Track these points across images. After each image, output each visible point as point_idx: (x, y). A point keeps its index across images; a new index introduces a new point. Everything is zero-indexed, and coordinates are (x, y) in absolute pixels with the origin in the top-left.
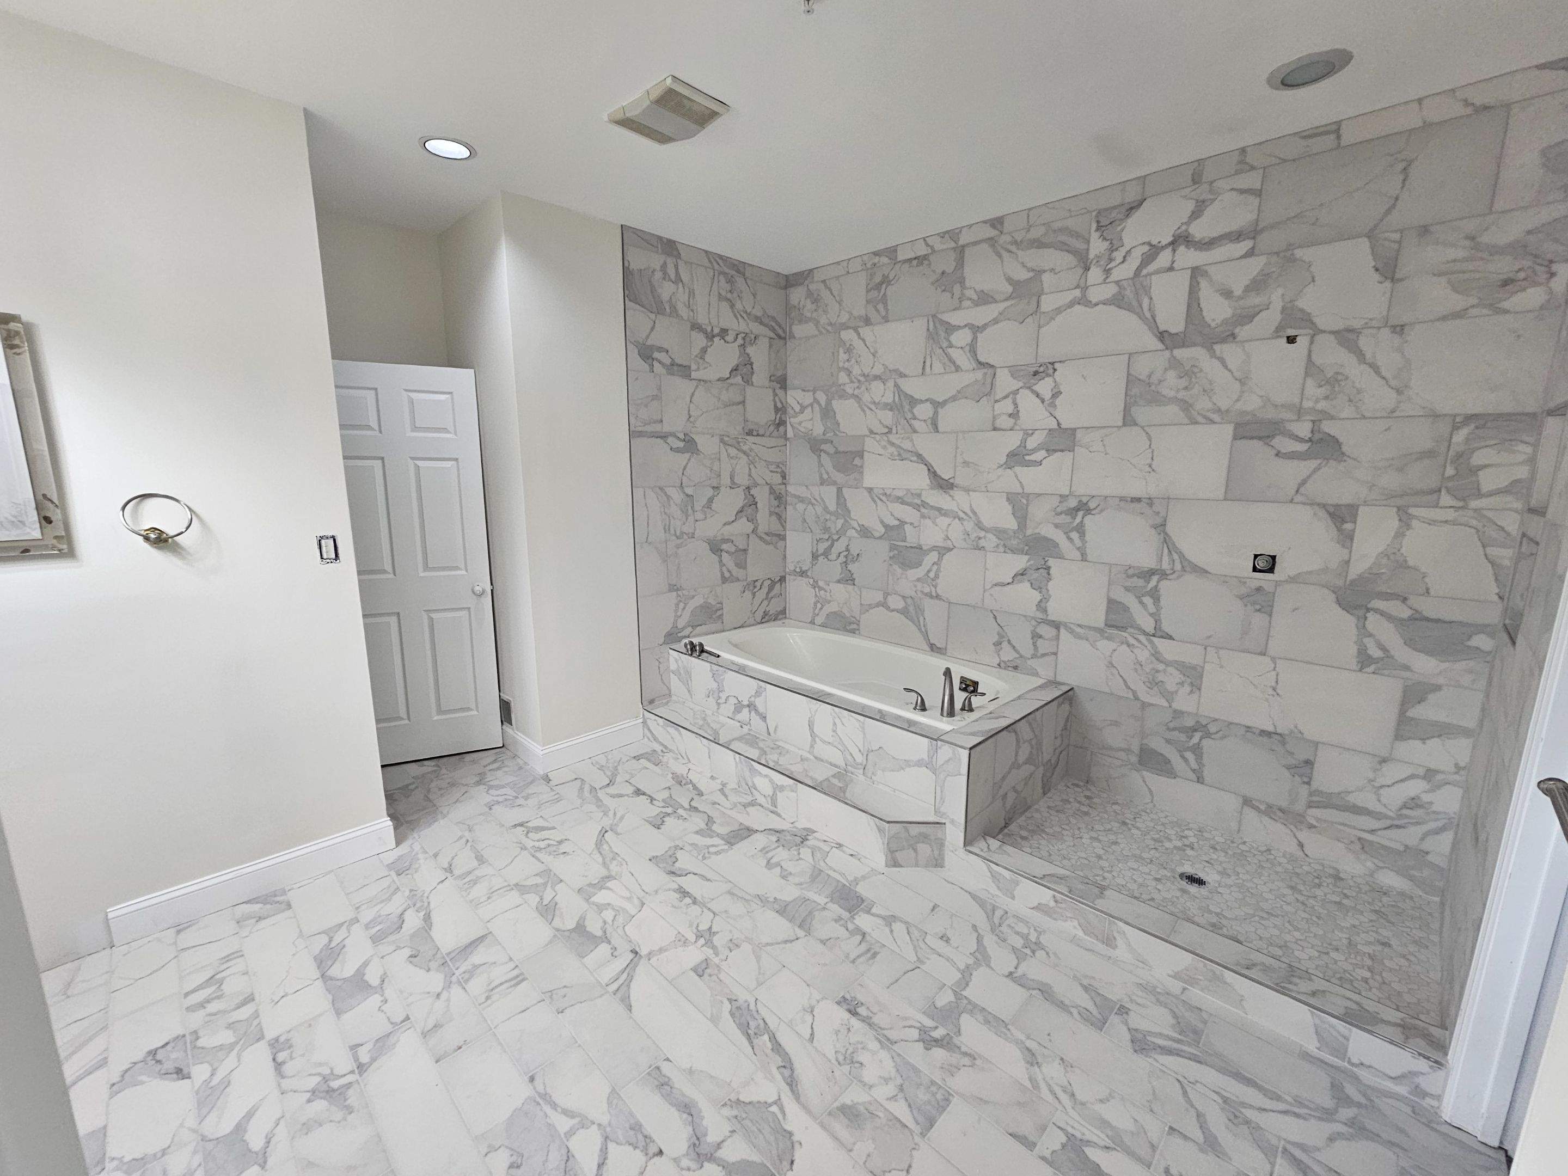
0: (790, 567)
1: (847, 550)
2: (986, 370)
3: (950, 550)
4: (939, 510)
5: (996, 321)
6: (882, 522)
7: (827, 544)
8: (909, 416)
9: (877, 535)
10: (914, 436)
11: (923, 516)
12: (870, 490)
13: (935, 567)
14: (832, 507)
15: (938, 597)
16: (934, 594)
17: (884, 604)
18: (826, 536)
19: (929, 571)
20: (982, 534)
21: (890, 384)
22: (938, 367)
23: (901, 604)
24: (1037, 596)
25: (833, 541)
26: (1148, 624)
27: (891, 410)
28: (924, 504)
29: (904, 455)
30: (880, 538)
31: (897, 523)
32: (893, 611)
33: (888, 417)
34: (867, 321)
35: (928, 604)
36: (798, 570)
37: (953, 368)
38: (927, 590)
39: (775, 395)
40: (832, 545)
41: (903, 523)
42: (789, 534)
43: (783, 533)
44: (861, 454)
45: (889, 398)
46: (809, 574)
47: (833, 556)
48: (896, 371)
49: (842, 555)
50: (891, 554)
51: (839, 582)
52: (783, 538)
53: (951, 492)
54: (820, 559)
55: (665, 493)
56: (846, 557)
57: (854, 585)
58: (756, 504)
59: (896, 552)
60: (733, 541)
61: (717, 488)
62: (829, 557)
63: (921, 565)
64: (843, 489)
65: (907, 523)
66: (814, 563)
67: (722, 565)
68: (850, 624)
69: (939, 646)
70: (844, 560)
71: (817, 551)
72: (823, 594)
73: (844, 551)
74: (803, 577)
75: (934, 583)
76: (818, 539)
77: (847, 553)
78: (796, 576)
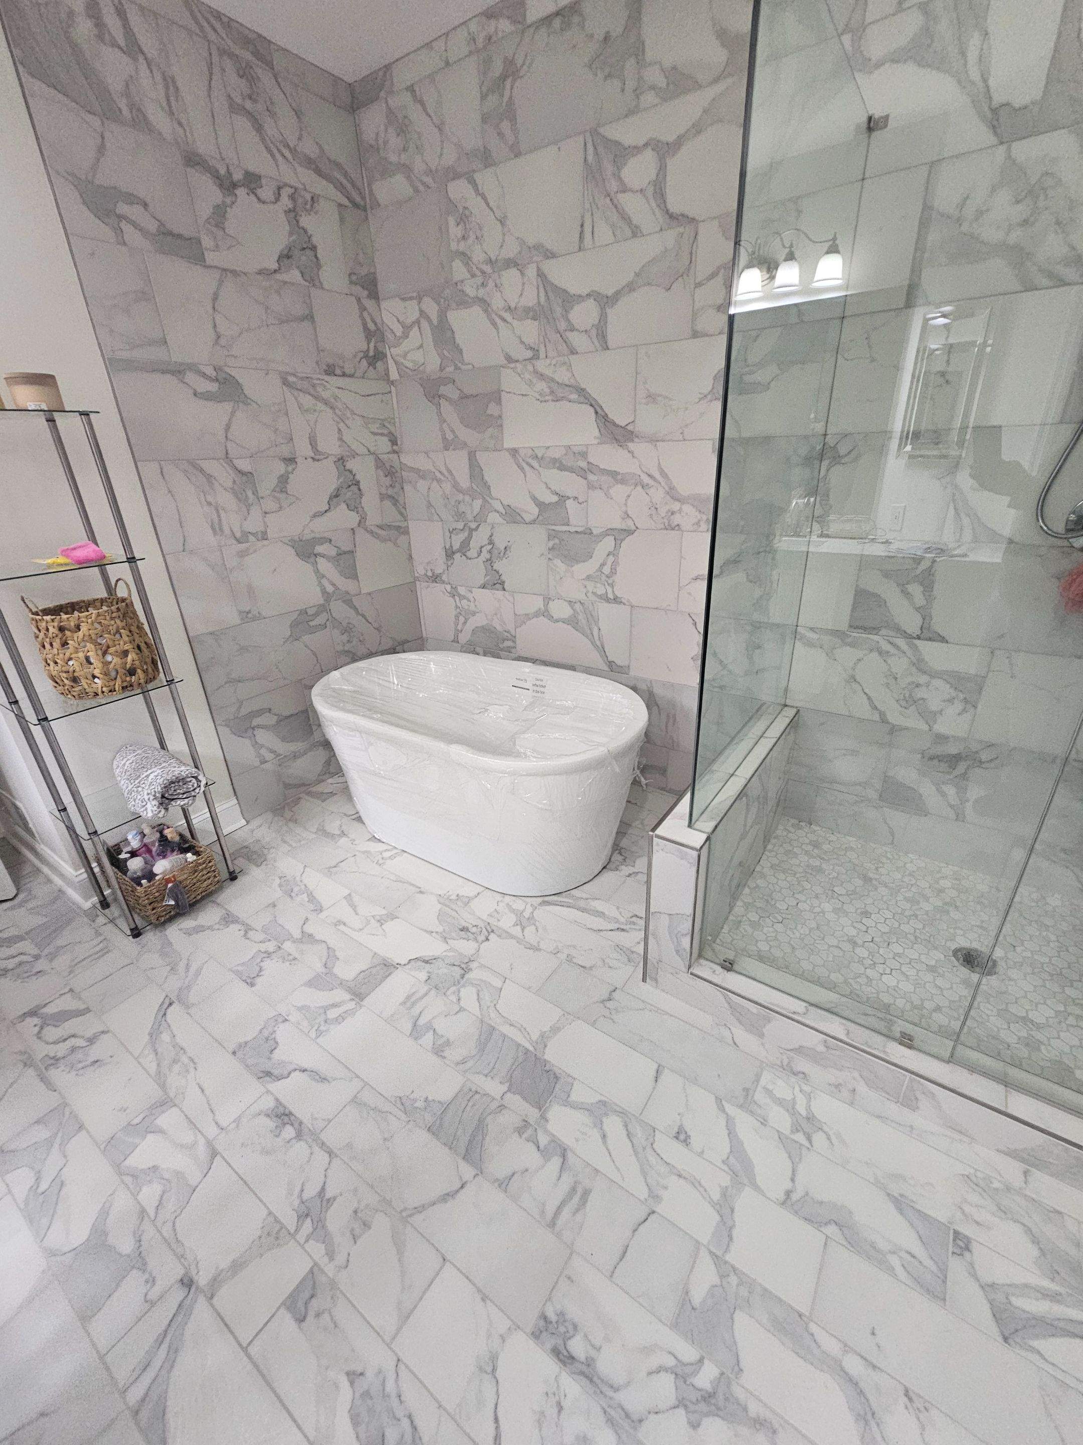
0: (420, 570)
1: (491, 542)
2: (681, 230)
3: (630, 532)
4: (614, 474)
5: (697, 129)
6: (534, 499)
7: (463, 536)
8: (562, 325)
9: (528, 518)
10: (572, 357)
11: (591, 486)
12: (514, 452)
13: (611, 558)
14: (464, 482)
15: (616, 600)
16: (611, 596)
17: (545, 613)
18: (460, 525)
19: (602, 565)
20: (676, 506)
21: (531, 271)
22: (604, 233)
23: (567, 611)
24: (754, 591)
25: (471, 530)
26: (912, 623)
27: (534, 319)
28: (592, 468)
29: (560, 393)
30: (533, 522)
31: (555, 499)
32: (557, 621)
33: (530, 330)
34: (487, 159)
35: (604, 610)
36: (429, 573)
37: (628, 233)
38: (601, 591)
39: (363, 309)
40: (470, 537)
41: (563, 498)
42: (412, 525)
43: (403, 524)
44: (496, 397)
45: (530, 298)
46: (444, 577)
47: (472, 553)
48: (538, 247)
49: (484, 550)
50: (551, 544)
51: (484, 587)
52: (406, 532)
53: (630, 445)
54: (457, 556)
55: (202, 470)
56: (490, 552)
57: (504, 590)
58: (357, 483)
59: (557, 541)
60: (331, 540)
61: (291, 460)
62: (468, 554)
63: (591, 557)
64: (478, 454)
65: (569, 498)
66: (449, 563)
67: (320, 576)
68: (504, 640)
69: (619, 662)
70: (488, 556)
71: (451, 546)
72: (465, 603)
73: (486, 545)
74: (437, 582)
75: (610, 581)
76: (451, 529)
77: (491, 546)
78: (428, 582)
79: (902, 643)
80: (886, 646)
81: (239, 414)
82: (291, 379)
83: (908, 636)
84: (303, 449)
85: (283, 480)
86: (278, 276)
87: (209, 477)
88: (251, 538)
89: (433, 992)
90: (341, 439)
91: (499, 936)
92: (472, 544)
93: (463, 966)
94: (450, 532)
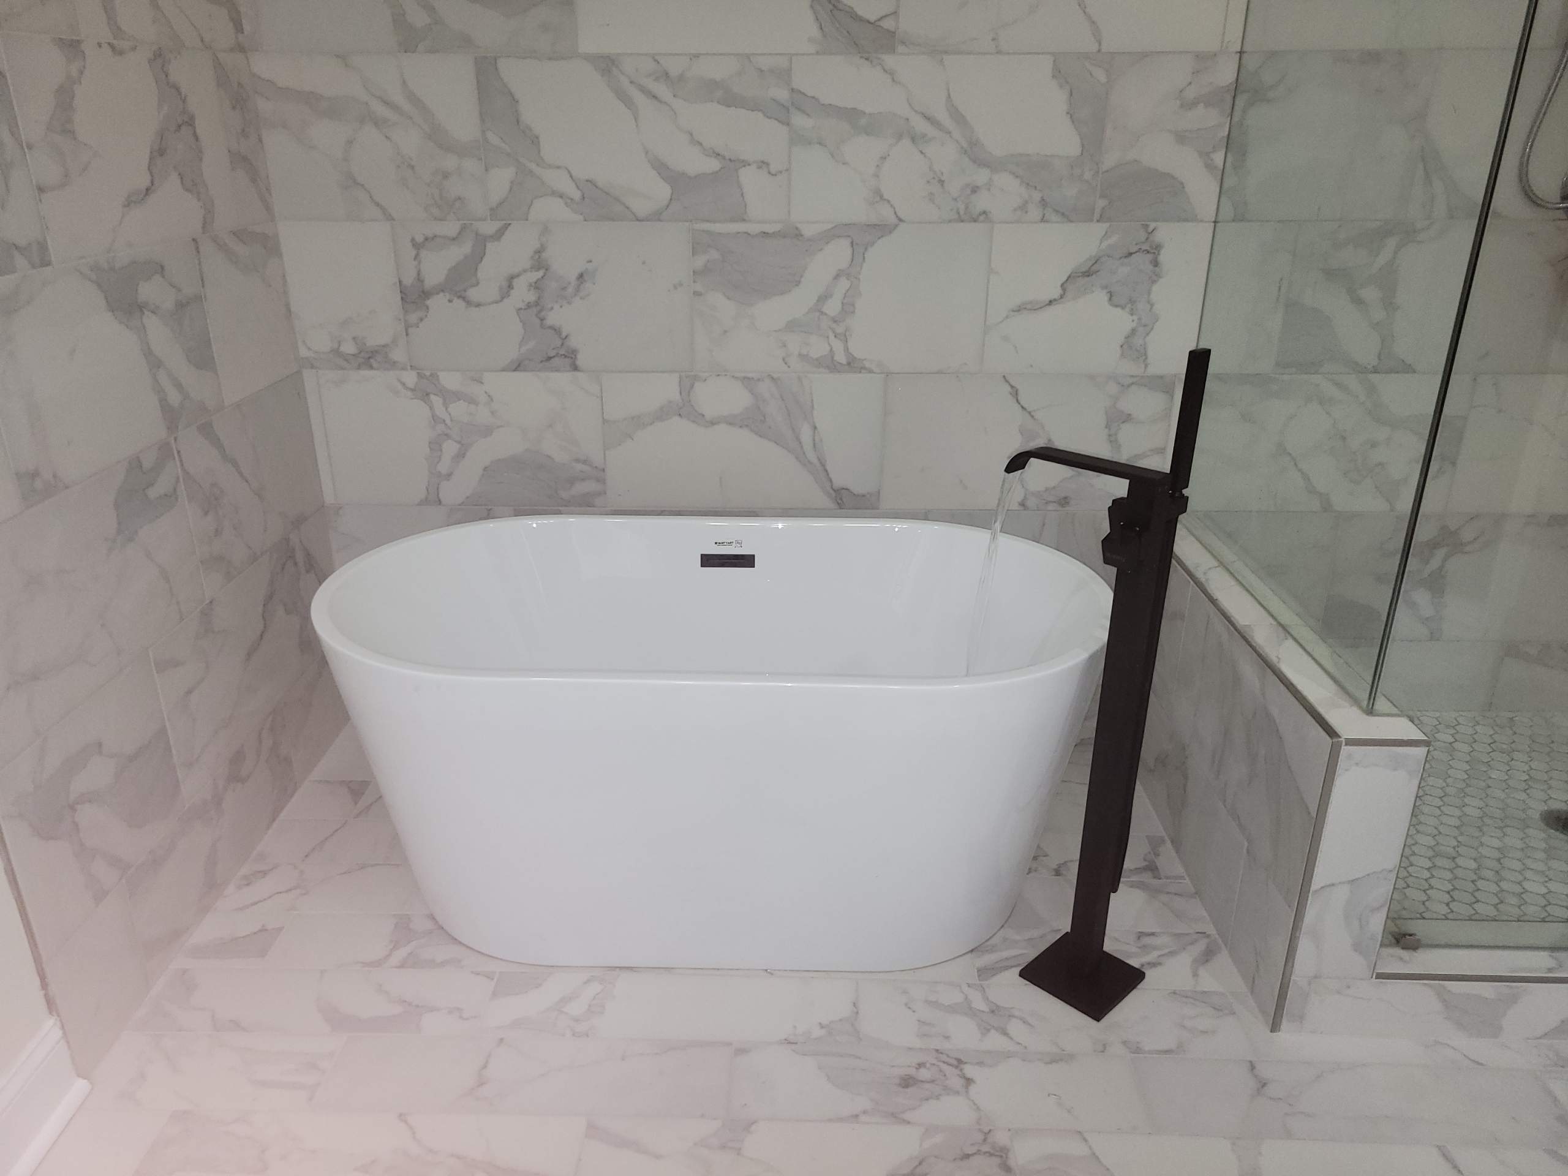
0: (315, 341)
1: (539, 262)
3: (882, 229)
4: (851, 115)
6: (661, 167)
7: (457, 253)
9: (641, 207)
11: (798, 140)
12: (607, 65)
13: (844, 284)
14: (462, 126)
15: (853, 365)
16: (841, 358)
17: (686, 409)
18: (450, 228)
19: (823, 298)
20: (981, 176)
23: (737, 400)
24: (1122, 321)
25: (481, 243)
26: (1366, 348)
28: (800, 102)
30: (657, 216)
31: (714, 165)
32: (712, 423)
35: (824, 387)
36: (348, 348)
38: (818, 348)
40: (478, 256)
41: (732, 165)
42: (289, 230)
43: (270, 230)
46: (396, 355)
47: (486, 288)
49: (521, 284)
50: (700, 261)
51: (518, 366)
52: (270, 246)
53: (889, 60)
54: (437, 303)
56: (537, 286)
57: (575, 368)
58: (190, 122)
59: (714, 255)
60: (161, 269)
61: (72, 48)
62: (473, 294)
63: (798, 283)
64: (502, 64)
65: (745, 164)
66: (413, 318)
67: (155, 363)
68: (572, 481)
69: (857, 489)
70: (531, 297)
71: (419, 279)
72: (459, 409)
73: (525, 271)
74: (371, 367)
75: (840, 330)
76: (419, 239)
77: (541, 273)
78: (342, 369)
79: (1351, 380)
80: (1330, 390)
83: (1361, 370)
84: (91, 20)
85: (65, 101)
88: (20, 261)
91: (981, 1064)
92: (484, 269)
93: (986, 1148)
94: (416, 245)
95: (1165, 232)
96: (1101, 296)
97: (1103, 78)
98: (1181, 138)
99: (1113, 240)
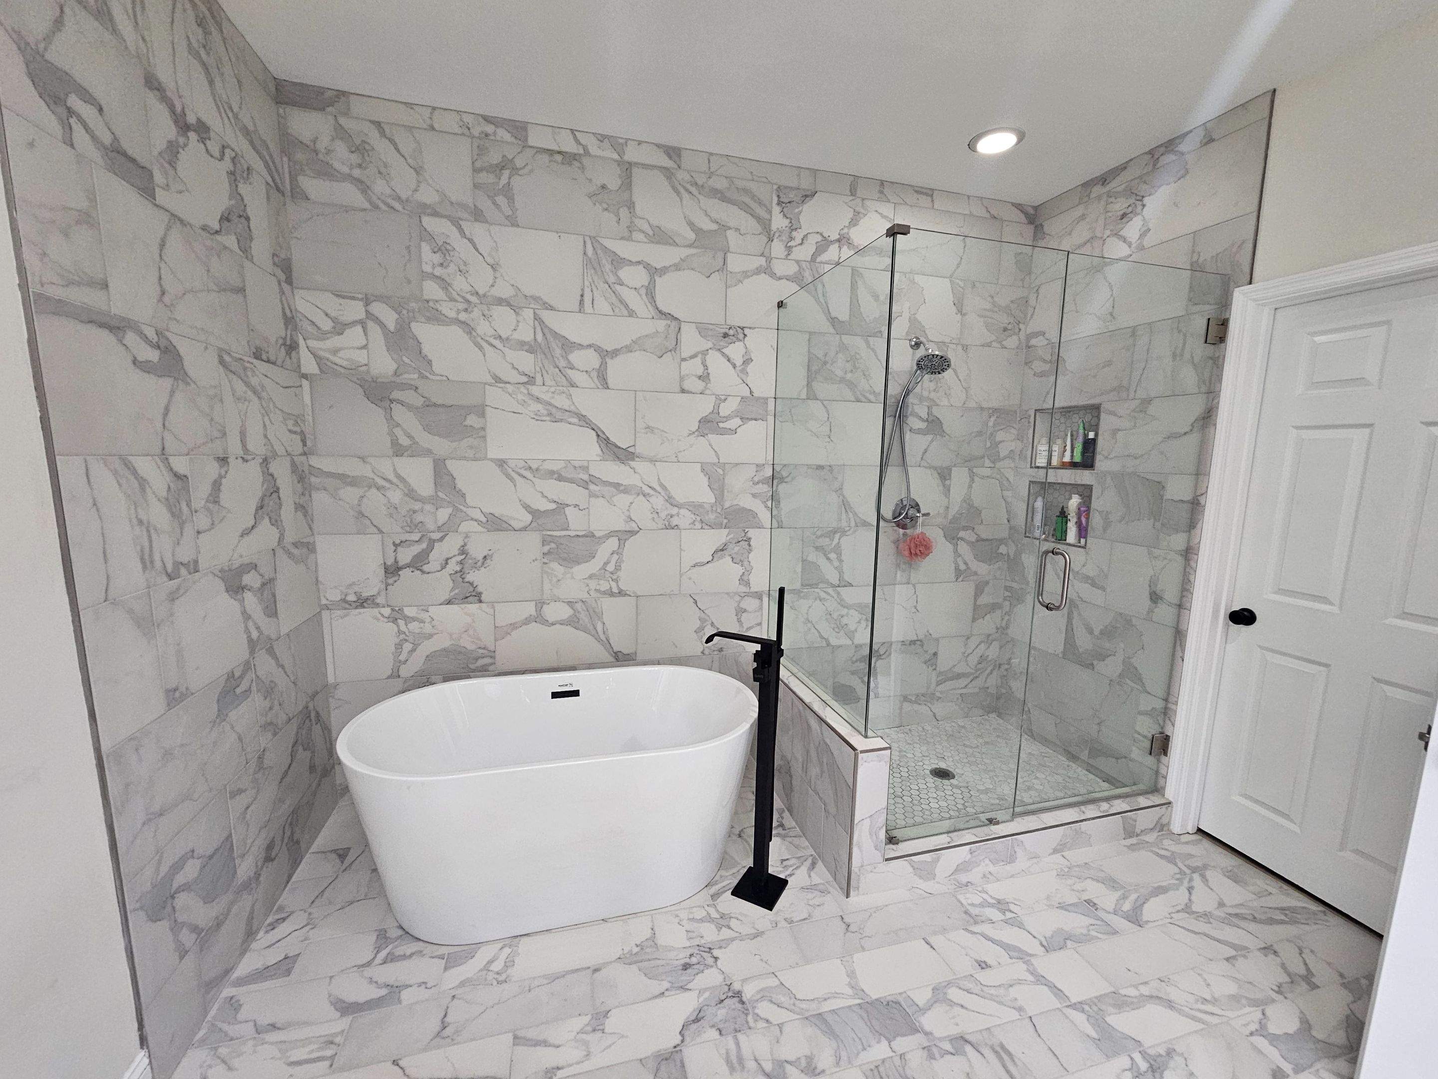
0: (333, 596)
1: (463, 551)
2: (669, 322)
3: (633, 533)
4: (617, 486)
5: (677, 267)
6: (527, 507)
7: (416, 549)
8: (562, 363)
9: (516, 525)
10: (572, 389)
11: (592, 495)
12: (501, 463)
13: (615, 557)
14: (425, 489)
15: (621, 593)
16: (615, 590)
17: (539, 618)
18: (416, 537)
19: (606, 564)
20: (675, 511)
21: (528, 314)
22: (603, 306)
23: (565, 612)
24: (738, 570)
25: (432, 543)
26: (834, 578)
27: (531, 351)
28: (594, 480)
29: (559, 415)
30: (524, 529)
31: (553, 506)
32: (552, 624)
33: (527, 362)
34: (478, 215)
35: (606, 603)
36: (350, 598)
37: (626, 313)
38: (604, 586)
40: (430, 547)
41: (561, 506)
43: (311, 540)
44: (480, 410)
45: (526, 333)
46: (380, 600)
47: (433, 566)
48: (536, 299)
49: (452, 562)
50: (546, 549)
51: (449, 602)
52: (311, 548)
53: (632, 463)
54: (405, 573)
55: (135, 472)
56: (461, 563)
57: (480, 601)
58: (277, 490)
59: (553, 545)
60: (255, 567)
61: (223, 461)
62: (426, 568)
63: (594, 557)
64: (449, 463)
65: (568, 505)
66: (390, 581)
67: (246, 616)
68: (477, 659)
69: (625, 651)
70: (458, 568)
71: (396, 562)
72: (414, 626)
73: (455, 556)
74: (364, 607)
75: (614, 577)
76: (398, 542)
77: (463, 557)
78: (346, 609)
79: (830, 590)
80: (823, 595)
81: (179, 396)
82: (227, 358)
83: (833, 586)
84: (234, 447)
85: (217, 486)
86: (219, 238)
87: (143, 483)
88: (183, 571)
89: (740, 1036)
90: (266, 436)
91: (720, 947)
92: (433, 556)
93: (730, 994)
94: (395, 544)
95: (752, 533)
96: (729, 559)
97: (721, 472)
98: (754, 496)
99: (732, 536)
